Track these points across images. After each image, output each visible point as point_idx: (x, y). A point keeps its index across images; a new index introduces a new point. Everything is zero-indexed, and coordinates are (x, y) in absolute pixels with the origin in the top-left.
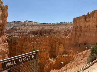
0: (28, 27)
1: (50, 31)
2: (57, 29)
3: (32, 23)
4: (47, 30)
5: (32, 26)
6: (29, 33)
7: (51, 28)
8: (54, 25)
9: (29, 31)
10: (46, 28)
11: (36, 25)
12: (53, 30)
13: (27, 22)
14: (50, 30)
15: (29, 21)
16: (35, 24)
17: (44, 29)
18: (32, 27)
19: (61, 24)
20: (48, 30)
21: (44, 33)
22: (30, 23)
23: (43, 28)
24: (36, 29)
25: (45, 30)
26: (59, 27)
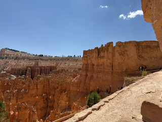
0: (7, 60)
1: (51, 69)
2: (62, 66)
3: (17, 53)
4: (44, 67)
5: (17, 58)
6: (8, 72)
7: (52, 65)
8: (57, 59)
9: (8, 68)
10: (43, 64)
11: (24, 58)
12: (55, 68)
13: (7, 52)
14: (51, 67)
15: (11, 50)
16: (23, 55)
17: (40, 65)
18: (16, 61)
19: (69, 59)
20: (47, 67)
21: (39, 73)
22: (13, 53)
23: (37, 64)
24: (23, 64)
25: (40, 67)
26: (65, 63)
